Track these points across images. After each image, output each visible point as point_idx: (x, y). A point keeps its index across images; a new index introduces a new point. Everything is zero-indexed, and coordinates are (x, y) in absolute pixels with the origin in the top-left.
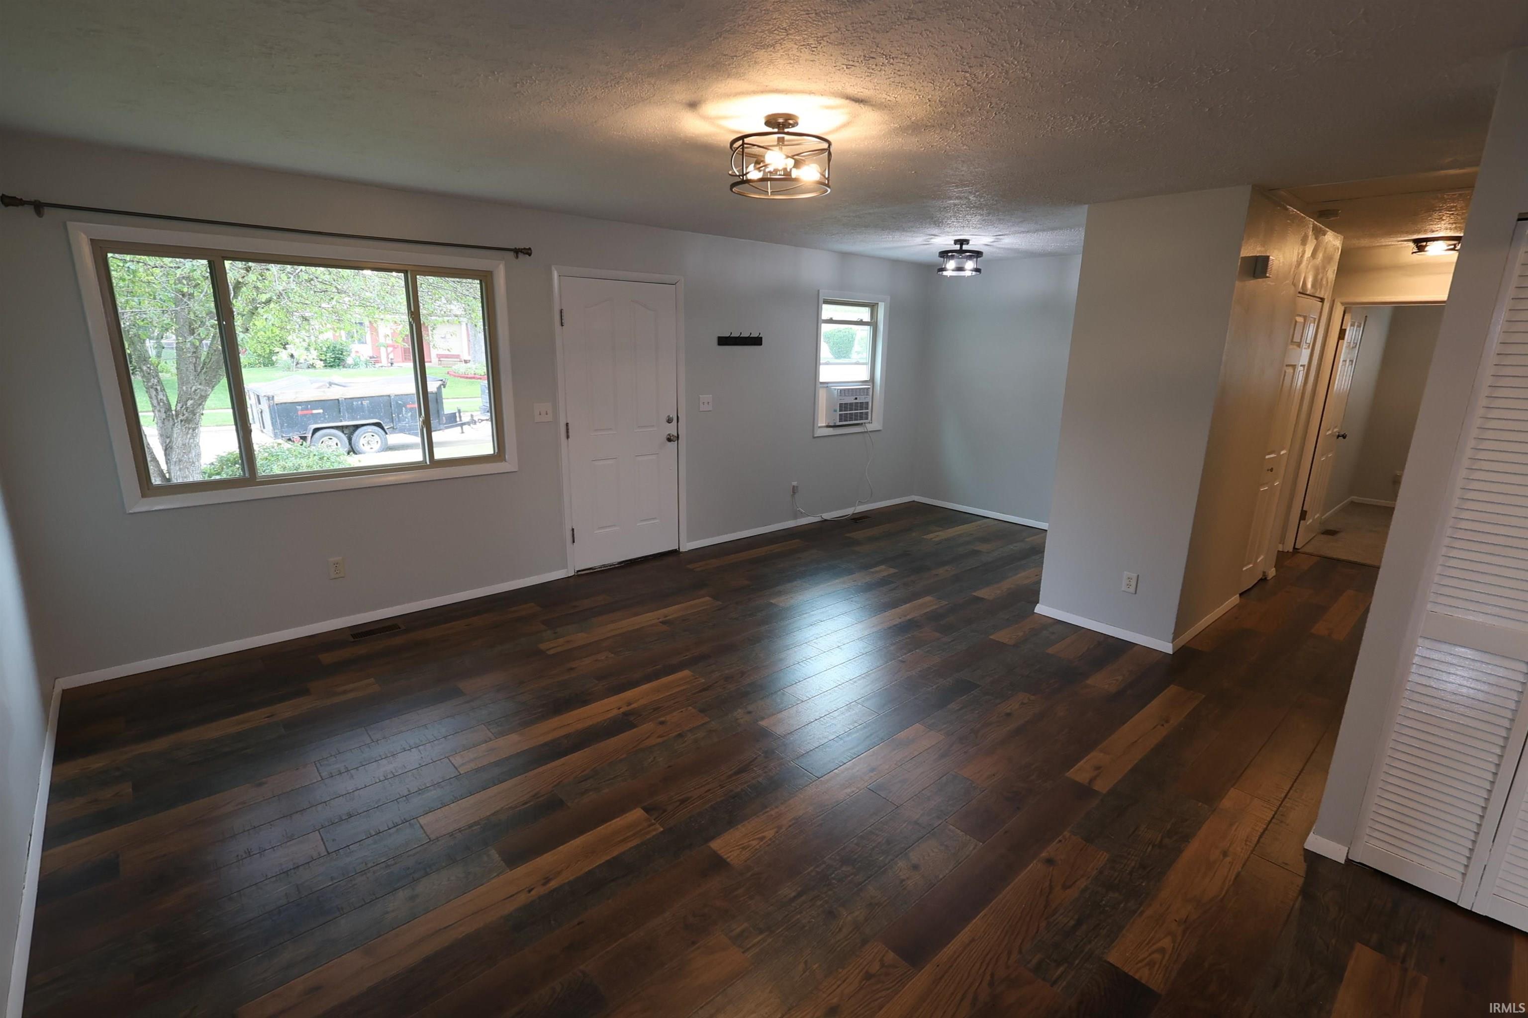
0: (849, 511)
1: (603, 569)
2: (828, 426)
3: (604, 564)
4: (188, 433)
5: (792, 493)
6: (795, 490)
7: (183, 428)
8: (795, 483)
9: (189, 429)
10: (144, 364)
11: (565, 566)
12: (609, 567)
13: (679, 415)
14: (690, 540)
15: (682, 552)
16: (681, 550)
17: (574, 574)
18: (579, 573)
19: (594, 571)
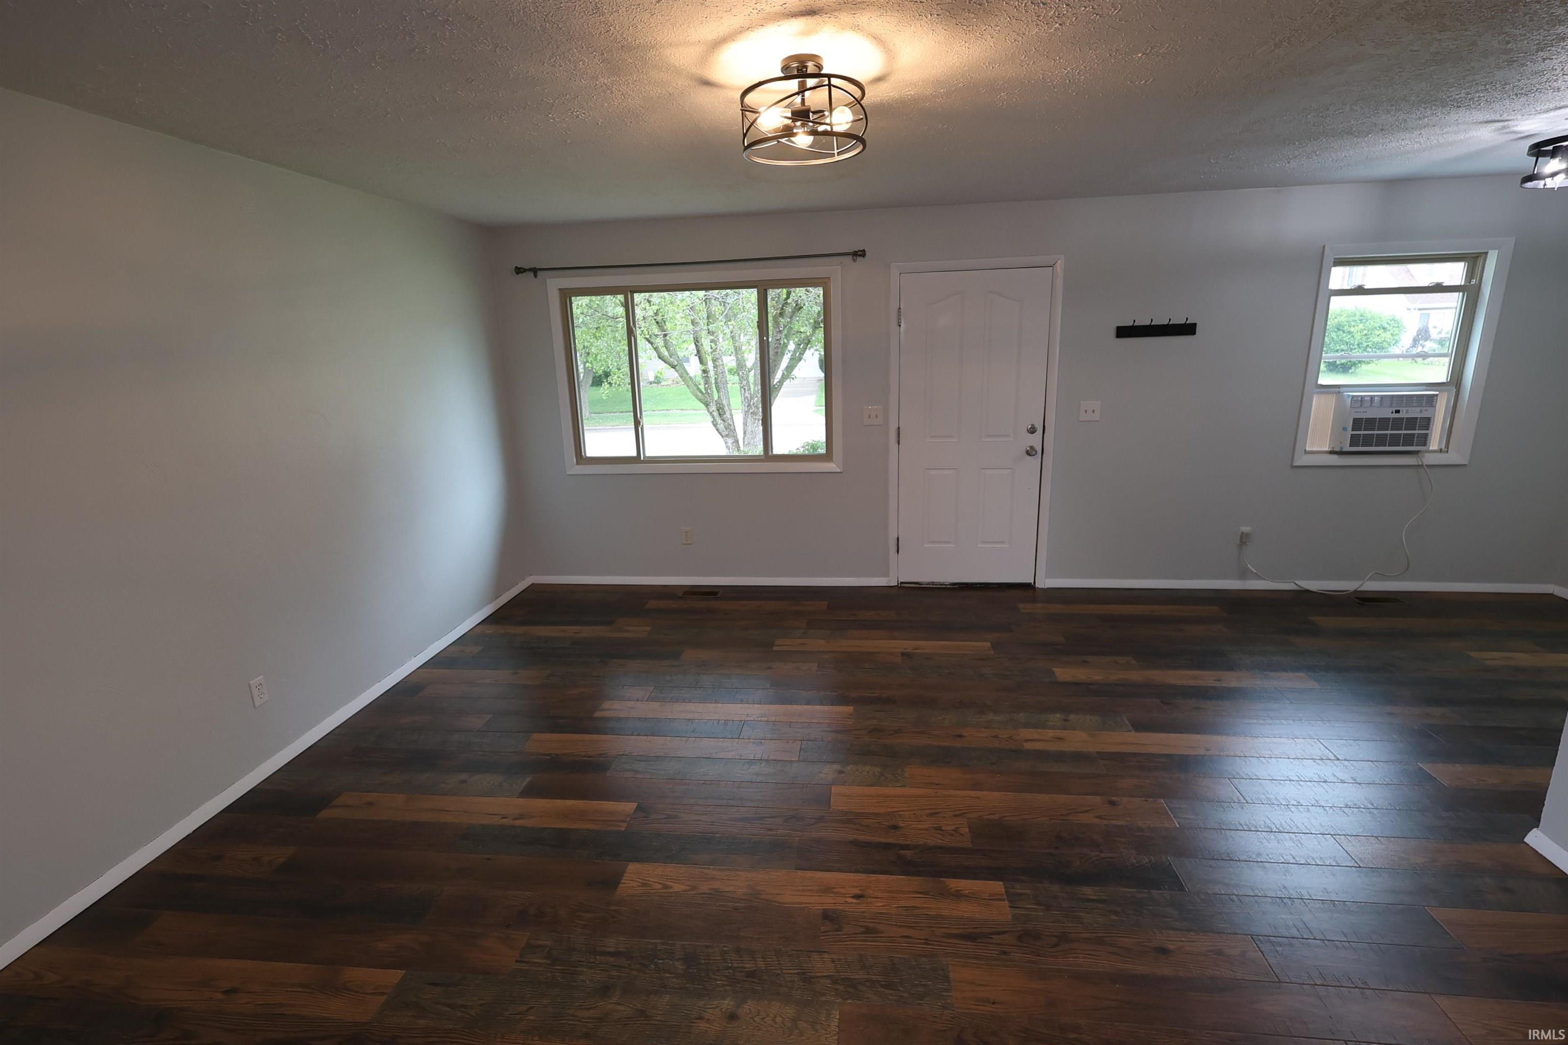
0: (1349, 586)
1: (931, 586)
2: (1332, 452)
3: (933, 581)
4: (754, 423)
5: (1238, 542)
6: (1244, 539)
7: (752, 419)
8: (1246, 529)
9: (756, 419)
10: (741, 370)
11: (886, 575)
12: (939, 586)
13: (1046, 425)
14: (1049, 575)
15: (1038, 588)
16: (1036, 586)
17: (896, 584)
18: (902, 585)
19: (919, 586)
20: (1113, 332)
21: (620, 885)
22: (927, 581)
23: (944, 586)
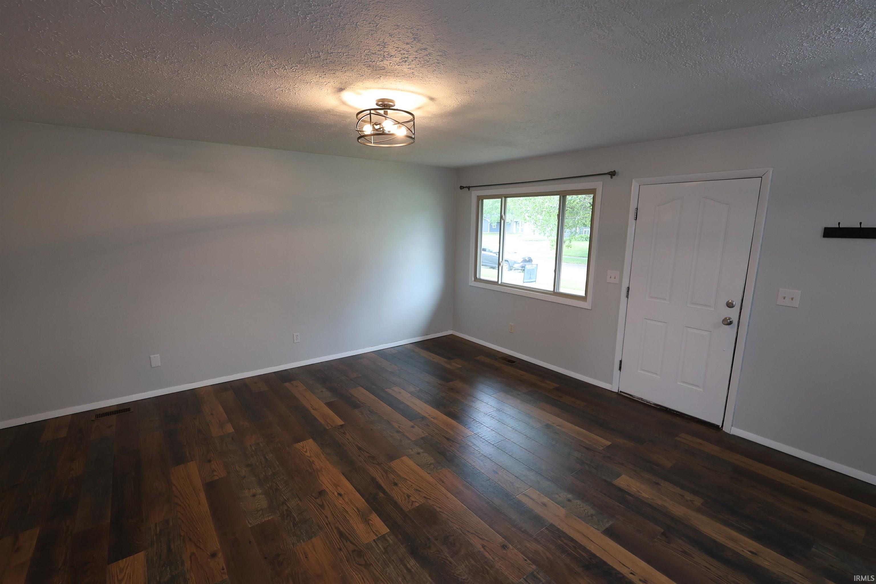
13: (744, 303)
14: (736, 425)
15: (724, 431)
16: (723, 430)
17: (617, 392)
18: (621, 393)
19: (632, 398)
20: (821, 232)
21: (299, 443)
22: (638, 396)
23: (649, 404)
